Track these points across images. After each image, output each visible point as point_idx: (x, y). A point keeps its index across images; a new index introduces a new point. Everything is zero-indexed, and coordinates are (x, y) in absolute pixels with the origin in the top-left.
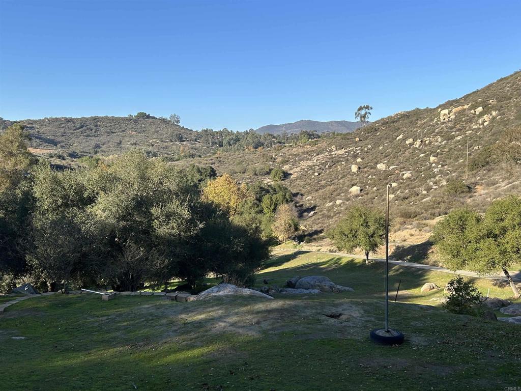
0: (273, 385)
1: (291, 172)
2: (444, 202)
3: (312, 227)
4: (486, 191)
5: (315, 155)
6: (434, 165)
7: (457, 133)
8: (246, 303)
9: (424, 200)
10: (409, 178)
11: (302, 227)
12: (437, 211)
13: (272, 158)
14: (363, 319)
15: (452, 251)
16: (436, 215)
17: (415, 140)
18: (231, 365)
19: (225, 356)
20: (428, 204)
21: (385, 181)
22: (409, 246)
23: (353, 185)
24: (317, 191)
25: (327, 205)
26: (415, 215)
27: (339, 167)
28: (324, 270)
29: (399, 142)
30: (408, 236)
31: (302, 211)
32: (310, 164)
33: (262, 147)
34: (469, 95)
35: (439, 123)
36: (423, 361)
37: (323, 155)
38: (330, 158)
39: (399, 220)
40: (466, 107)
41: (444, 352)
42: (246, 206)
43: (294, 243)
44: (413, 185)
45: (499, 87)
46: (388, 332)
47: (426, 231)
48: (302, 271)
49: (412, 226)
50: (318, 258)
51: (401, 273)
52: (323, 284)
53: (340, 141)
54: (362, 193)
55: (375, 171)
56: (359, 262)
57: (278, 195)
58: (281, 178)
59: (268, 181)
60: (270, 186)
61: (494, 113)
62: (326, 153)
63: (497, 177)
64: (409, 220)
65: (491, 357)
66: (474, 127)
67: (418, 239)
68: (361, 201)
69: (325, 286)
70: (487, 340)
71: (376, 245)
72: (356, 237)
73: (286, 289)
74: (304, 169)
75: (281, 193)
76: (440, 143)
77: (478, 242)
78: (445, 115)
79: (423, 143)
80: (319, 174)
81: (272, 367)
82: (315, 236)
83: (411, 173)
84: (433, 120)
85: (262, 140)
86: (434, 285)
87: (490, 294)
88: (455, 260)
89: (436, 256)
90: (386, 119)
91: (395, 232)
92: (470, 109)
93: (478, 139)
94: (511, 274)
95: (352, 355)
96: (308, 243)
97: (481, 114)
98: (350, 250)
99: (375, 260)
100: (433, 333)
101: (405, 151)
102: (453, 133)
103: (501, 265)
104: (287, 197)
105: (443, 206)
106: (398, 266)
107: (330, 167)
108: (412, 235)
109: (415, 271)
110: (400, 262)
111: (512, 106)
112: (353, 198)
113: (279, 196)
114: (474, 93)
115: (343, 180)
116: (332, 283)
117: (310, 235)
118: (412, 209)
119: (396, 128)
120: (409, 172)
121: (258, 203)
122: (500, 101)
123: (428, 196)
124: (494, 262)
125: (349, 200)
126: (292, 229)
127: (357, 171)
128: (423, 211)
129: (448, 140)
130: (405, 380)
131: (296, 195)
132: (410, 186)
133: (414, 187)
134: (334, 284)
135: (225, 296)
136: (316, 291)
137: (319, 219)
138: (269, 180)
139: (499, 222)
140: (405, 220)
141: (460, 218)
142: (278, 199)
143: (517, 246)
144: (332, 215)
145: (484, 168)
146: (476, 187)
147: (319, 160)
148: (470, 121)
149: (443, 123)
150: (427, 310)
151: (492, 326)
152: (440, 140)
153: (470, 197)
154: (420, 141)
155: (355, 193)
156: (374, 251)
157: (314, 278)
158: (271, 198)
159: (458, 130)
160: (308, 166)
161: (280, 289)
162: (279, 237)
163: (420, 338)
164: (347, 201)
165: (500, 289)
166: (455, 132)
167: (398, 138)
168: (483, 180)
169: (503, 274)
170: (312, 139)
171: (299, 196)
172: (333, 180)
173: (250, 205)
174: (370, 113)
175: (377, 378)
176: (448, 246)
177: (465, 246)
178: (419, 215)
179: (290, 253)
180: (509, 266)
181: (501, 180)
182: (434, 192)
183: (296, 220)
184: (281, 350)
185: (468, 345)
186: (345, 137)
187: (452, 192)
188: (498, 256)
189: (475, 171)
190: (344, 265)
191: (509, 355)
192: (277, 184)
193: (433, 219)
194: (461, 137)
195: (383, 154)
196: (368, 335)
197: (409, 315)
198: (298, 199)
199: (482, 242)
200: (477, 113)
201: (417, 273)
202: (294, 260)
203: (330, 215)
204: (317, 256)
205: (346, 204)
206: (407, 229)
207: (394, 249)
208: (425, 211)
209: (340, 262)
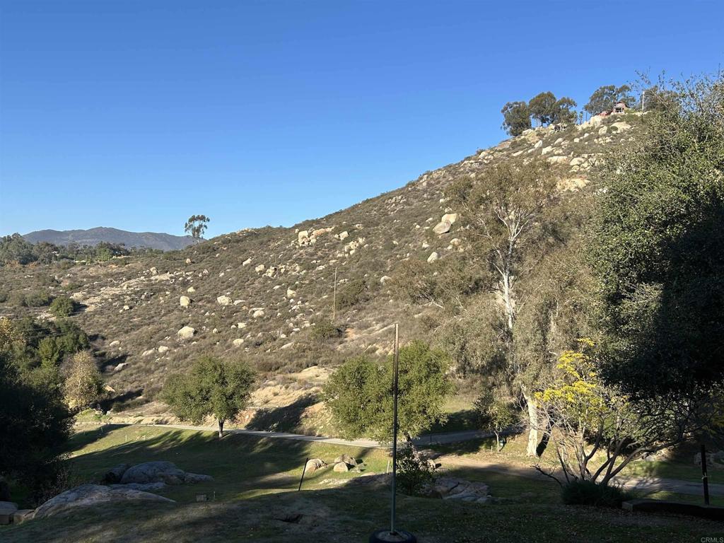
1: (86, 303)
2: (310, 349)
3: (122, 388)
4: (358, 336)
5: (124, 279)
6: (292, 300)
7: (319, 261)
9: (284, 347)
10: (260, 317)
11: (109, 389)
12: (304, 361)
13: (53, 280)
15: (348, 414)
16: (304, 366)
17: (267, 267)
20: (290, 352)
21: (229, 321)
22: (273, 409)
23: (183, 325)
24: (127, 332)
25: (144, 354)
26: (277, 367)
27: (161, 298)
28: (156, 452)
29: (246, 268)
30: (270, 396)
31: (105, 363)
32: (117, 293)
33: (36, 263)
34: (331, 215)
35: (297, 247)
37: (137, 280)
38: (147, 285)
40: (329, 230)
43: (97, 412)
44: (268, 327)
45: (366, 210)
46: (395, 534)
47: (294, 388)
48: (119, 456)
49: (276, 382)
50: (142, 435)
51: (271, 447)
52: (167, 473)
53: (164, 261)
54: (197, 337)
55: (214, 306)
56: (209, 437)
57: (65, 337)
58: (68, 312)
59: (45, 315)
60: (51, 323)
61: (361, 240)
62: (142, 278)
63: (370, 319)
64: (270, 373)
66: (339, 255)
67: (284, 399)
68: (196, 348)
69: (171, 475)
71: (236, 410)
72: (207, 399)
74: (106, 300)
75: (70, 335)
76: (298, 272)
77: (379, 399)
78: (304, 237)
79: (277, 272)
80: (131, 308)
82: (129, 401)
83: (263, 310)
84: (290, 243)
85: (34, 252)
86: (320, 462)
88: (351, 426)
89: (310, 422)
90: (228, 236)
92: (334, 232)
93: (344, 271)
96: (118, 411)
97: (347, 241)
98: (199, 420)
99: (231, 432)
101: (255, 280)
102: (315, 261)
104: (81, 340)
105: (310, 354)
106: (265, 439)
107: (148, 298)
108: (276, 394)
109: (290, 444)
110: (265, 432)
111: (380, 234)
112: (184, 343)
113: (67, 339)
114: (337, 213)
115: (167, 318)
116: (179, 470)
117: (121, 399)
118: (272, 358)
119: (242, 249)
120: (261, 309)
121: (32, 351)
122: (366, 226)
123: (290, 341)
125: (178, 346)
126: (94, 391)
127: (189, 305)
128: (287, 361)
129: (309, 269)
131: (94, 338)
132: (264, 328)
133: (270, 329)
134: (183, 472)
136: (160, 485)
137: (132, 375)
138: (48, 315)
140: (265, 373)
141: (358, 370)
142: (66, 344)
143: (423, 404)
144: (153, 367)
145: (354, 306)
146: (348, 330)
147: (131, 287)
148: (334, 248)
149: (302, 248)
152: (298, 268)
153: (341, 343)
154: (273, 268)
155: (187, 337)
156: (233, 419)
157: (149, 465)
158: (54, 342)
159: (320, 258)
160: (113, 295)
162: (71, 404)
164: (175, 348)
166: (317, 260)
167: (244, 263)
168: (353, 322)
170: (117, 256)
171: (99, 340)
172: (153, 317)
174: (205, 226)
177: (362, 406)
178: (282, 366)
179: (94, 428)
181: (374, 322)
182: (296, 335)
183: (99, 376)
186: (171, 256)
187: (319, 335)
189: (343, 311)
190: (186, 441)
192: (64, 321)
193: (300, 372)
194: (323, 267)
195: (225, 283)
198: (96, 344)
199: (385, 400)
200: (342, 239)
201: (291, 447)
202: (103, 439)
203: (150, 369)
204: (140, 431)
205: (174, 353)
206: (268, 386)
207: (254, 415)
208: (290, 360)
209: (179, 438)
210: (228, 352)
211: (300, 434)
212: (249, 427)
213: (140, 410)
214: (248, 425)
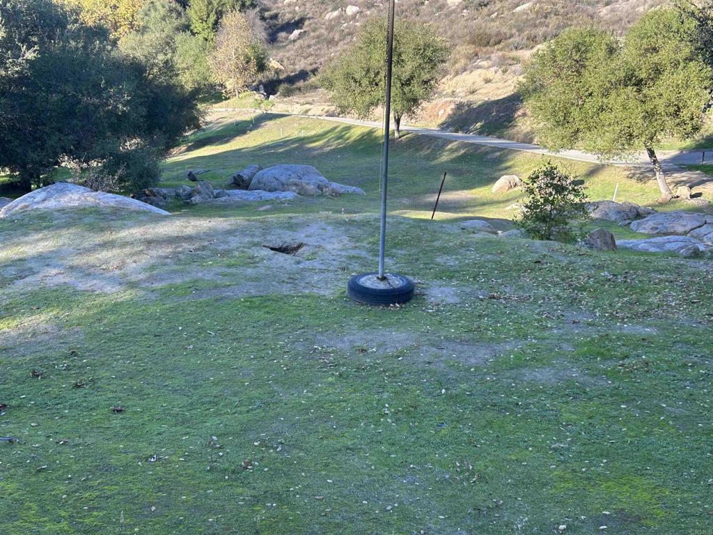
0: (120, 399)
2: (556, 13)
3: (294, 64)
8: (102, 225)
9: (518, 9)
11: (274, 64)
12: (541, 31)
14: (344, 253)
15: (554, 113)
16: (539, 39)
18: (41, 359)
19: (33, 340)
20: (525, 17)
22: (479, 103)
25: (328, 16)
26: (497, 40)
28: (314, 153)
30: (480, 82)
31: (277, 29)
36: (439, 337)
39: (464, 49)
41: (487, 315)
42: (153, 14)
43: (257, 96)
46: (384, 279)
47: (515, 72)
48: (268, 154)
49: (490, 63)
50: (301, 129)
51: (460, 156)
52: (304, 181)
64: (484, 49)
65: (574, 322)
67: (498, 88)
69: (309, 184)
70: (574, 290)
71: (415, 101)
72: (377, 85)
73: (228, 192)
77: (606, 94)
81: (128, 359)
82: (301, 84)
86: (517, 180)
87: (618, 195)
88: (559, 131)
89: (529, 122)
91: (457, 74)
94: (660, 156)
95: (303, 328)
96: (285, 96)
98: (365, 112)
99: (414, 132)
100: (474, 278)
103: (643, 139)
105: (553, 21)
106: (457, 142)
108: (488, 81)
109: (487, 153)
110: (460, 134)
116: (323, 178)
117: (291, 80)
118: (494, 27)
121: (180, 9)
124: (631, 135)
125: (373, 6)
126: (253, 67)
128: (514, 31)
130: (395, 376)
134: (327, 181)
135: (58, 211)
136: (290, 195)
137: (309, 46)
139: (649, 55)
140: (477, 49)
141: (577, 48)
143: (676, 103)
144: (337, 38)
150: (474, 233)
151: (590, 261)
156: (412, 113)
157: (288, 170)
161: (216, 192)
162: (227, 84)
163: (446, 290)
164: (368, 8)
165: (640, 185)
169: (645, 157)
173: (162, 12)
175: (340, 375)
176: (548, 102)
177: (580, 103)
178: (506, 39)
179: (247, 118)
180: (658, 141)
183: (262, 47)
184: (158, 322)
185: (535, 301)
188: (640, 121)
190: (355, 141)
191: (607, 318)
193: (532, 48)
196: (343, 286)
197: (437, 244)
199: (613, 93)
201: (489, 157)
202: (254, 132)
203: (333, 38)
204: (300, 124)
205: (366, 16)
206: (479, 67)
207: (452, 109)
208: (518, 31)
209: (347, 135)
210: (440, 16)
211: (509, 139)
212: (445, 126)
213: (312, 96)
214: (443, 124)
